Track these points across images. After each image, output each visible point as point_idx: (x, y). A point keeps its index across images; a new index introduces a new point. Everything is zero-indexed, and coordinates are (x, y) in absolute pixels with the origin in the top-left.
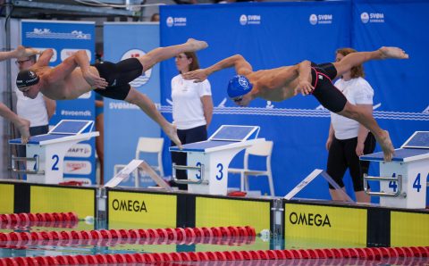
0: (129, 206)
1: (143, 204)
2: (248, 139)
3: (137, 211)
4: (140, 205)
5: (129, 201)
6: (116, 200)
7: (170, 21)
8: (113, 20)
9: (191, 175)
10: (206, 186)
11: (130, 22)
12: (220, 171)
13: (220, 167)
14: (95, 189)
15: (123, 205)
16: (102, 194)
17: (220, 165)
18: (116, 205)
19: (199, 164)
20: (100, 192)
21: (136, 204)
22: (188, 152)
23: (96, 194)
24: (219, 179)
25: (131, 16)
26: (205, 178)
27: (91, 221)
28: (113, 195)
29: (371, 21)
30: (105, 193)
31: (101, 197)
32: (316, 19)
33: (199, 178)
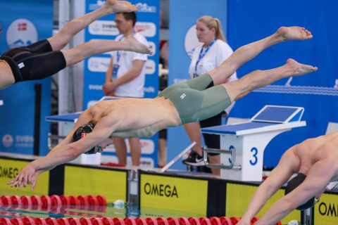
0: (161, 190)
1: (175, 189)
3: (168, 196)
4: (172, 190)
5: (161, 186)
6: (147, 184)
9: (224, 159)
12: (255, 156)
13: (254, 151)
14: (127, 171)
15: (155, 190)
16: (134, 177)
18: (148, 189)
19: (232, 147)
20: (131, 174)
21: (168, 189)
22: (221, 135)
23: (127, 176)
24: (253, 164)
27: (121, 206)
28: (145, 179)
30: (137, 175)
31: (133, 180)
33: (231, 162)
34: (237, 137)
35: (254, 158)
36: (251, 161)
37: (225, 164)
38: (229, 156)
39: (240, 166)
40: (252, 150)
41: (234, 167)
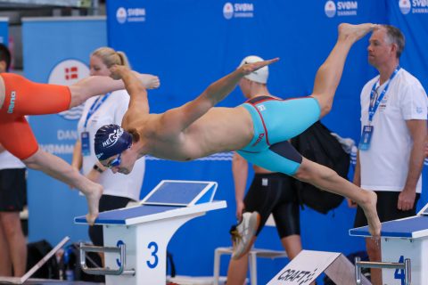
2: (197, 203)
7: (121, 14)
8: (50, 14)
10: (132, 278)
11: (76, 17)
12: (154, 254)
13: (153, 248)
17: (153, 244)
19: (120, 243)
22: (104, 225)
24: (152, 266)
25: (75, 8)
26: (127, 266)
29: (414, 11)
32: (334, 8)
33: (119, 264)
34: (128, 227)
35: (153, 257)
36: (148, 262)
37: (111, 268)
38: (117, 256)
39: (133, 270)
40: (149, 247)
41: (125, 272)
